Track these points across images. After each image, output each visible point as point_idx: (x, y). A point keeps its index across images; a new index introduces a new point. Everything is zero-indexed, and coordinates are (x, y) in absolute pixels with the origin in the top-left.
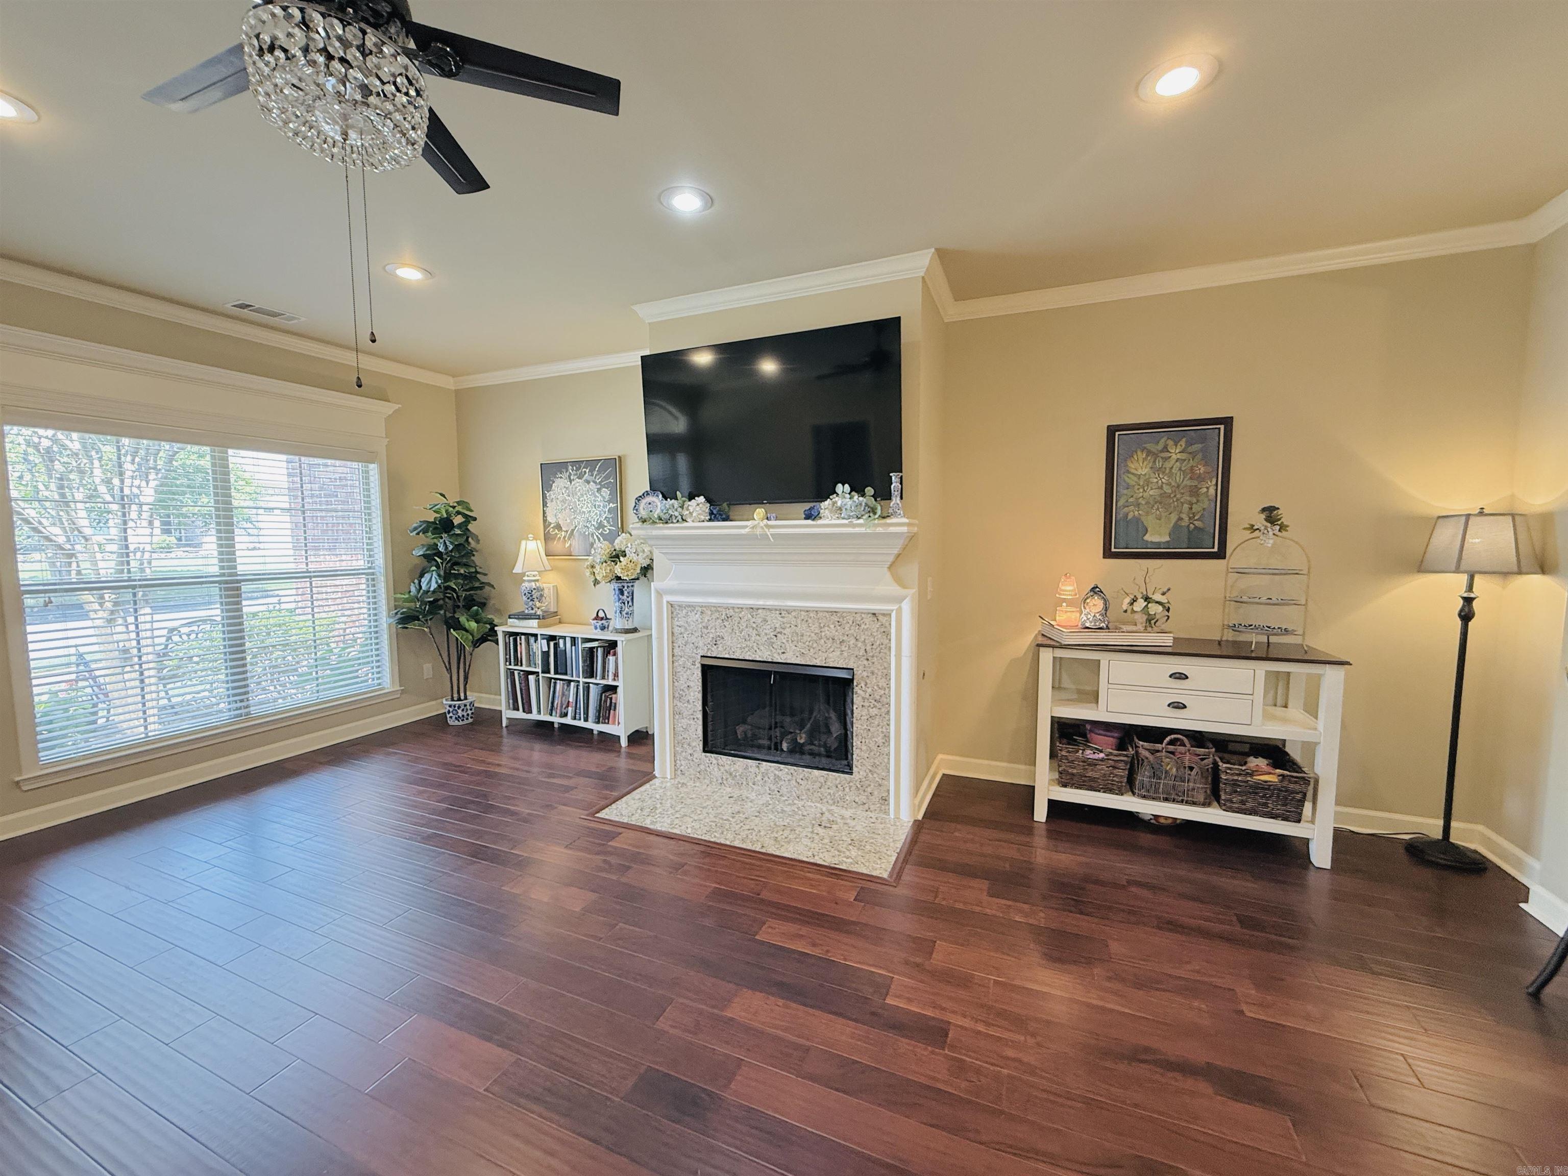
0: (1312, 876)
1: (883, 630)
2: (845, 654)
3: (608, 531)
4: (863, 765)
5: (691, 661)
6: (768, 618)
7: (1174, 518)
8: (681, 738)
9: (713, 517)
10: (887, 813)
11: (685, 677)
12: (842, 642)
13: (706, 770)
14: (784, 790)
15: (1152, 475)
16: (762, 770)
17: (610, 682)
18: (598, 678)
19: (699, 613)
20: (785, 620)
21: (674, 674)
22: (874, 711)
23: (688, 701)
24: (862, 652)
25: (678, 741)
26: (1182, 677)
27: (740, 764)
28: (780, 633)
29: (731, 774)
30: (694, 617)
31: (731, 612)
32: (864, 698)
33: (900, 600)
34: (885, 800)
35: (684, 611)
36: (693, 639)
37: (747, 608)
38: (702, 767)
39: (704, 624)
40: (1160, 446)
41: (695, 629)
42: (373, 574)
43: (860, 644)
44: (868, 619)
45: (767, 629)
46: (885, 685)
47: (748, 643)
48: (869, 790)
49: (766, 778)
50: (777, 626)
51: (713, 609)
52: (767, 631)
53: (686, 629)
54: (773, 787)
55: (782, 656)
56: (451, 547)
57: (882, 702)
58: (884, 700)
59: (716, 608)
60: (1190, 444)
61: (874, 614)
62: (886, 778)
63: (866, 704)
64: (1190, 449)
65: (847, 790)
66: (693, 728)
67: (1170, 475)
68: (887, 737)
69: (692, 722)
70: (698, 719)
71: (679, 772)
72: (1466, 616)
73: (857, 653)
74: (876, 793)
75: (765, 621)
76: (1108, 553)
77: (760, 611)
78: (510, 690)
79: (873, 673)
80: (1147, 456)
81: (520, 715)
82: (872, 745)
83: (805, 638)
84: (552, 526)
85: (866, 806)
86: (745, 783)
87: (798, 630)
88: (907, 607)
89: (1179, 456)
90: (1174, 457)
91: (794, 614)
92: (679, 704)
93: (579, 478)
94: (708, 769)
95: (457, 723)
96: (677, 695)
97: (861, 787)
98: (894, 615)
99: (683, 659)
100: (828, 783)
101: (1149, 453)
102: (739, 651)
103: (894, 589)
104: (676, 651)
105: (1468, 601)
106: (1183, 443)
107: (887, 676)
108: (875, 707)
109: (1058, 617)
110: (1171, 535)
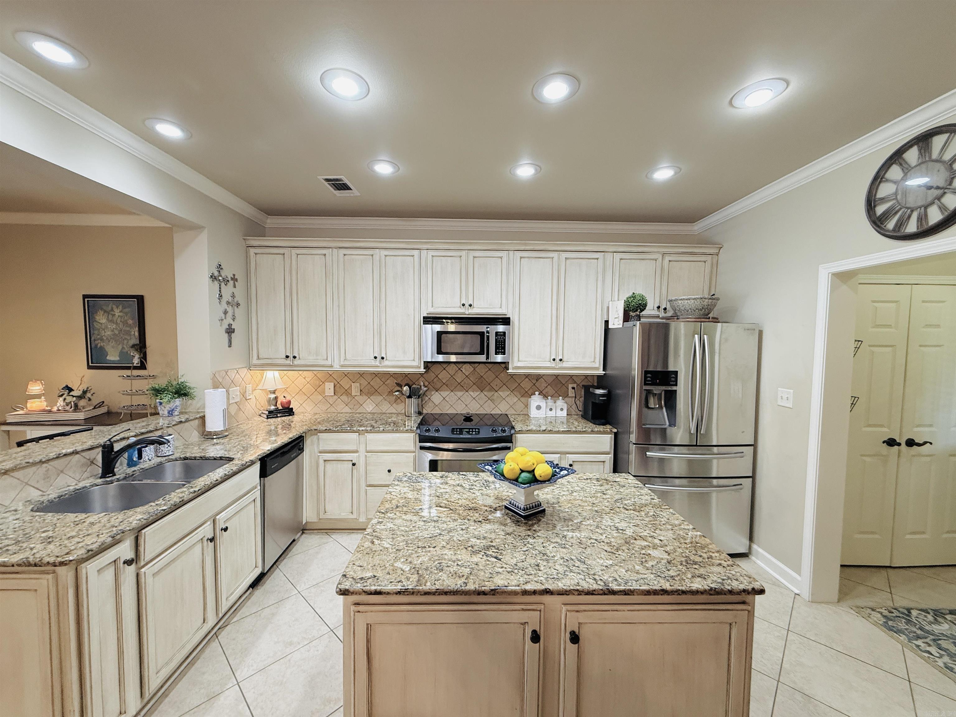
7: (120, 347)
15: (108, 324)
40: (110, 308)
60: (124, 308)
64: (124, 311)
67: (117, 323)
76: (89, 366)
80: (104, 312)
89: (119, 314)
90: (117, 314)
101: (105, 311)
106: (121, 307)
109: (29, 405)
110: (120, 356)
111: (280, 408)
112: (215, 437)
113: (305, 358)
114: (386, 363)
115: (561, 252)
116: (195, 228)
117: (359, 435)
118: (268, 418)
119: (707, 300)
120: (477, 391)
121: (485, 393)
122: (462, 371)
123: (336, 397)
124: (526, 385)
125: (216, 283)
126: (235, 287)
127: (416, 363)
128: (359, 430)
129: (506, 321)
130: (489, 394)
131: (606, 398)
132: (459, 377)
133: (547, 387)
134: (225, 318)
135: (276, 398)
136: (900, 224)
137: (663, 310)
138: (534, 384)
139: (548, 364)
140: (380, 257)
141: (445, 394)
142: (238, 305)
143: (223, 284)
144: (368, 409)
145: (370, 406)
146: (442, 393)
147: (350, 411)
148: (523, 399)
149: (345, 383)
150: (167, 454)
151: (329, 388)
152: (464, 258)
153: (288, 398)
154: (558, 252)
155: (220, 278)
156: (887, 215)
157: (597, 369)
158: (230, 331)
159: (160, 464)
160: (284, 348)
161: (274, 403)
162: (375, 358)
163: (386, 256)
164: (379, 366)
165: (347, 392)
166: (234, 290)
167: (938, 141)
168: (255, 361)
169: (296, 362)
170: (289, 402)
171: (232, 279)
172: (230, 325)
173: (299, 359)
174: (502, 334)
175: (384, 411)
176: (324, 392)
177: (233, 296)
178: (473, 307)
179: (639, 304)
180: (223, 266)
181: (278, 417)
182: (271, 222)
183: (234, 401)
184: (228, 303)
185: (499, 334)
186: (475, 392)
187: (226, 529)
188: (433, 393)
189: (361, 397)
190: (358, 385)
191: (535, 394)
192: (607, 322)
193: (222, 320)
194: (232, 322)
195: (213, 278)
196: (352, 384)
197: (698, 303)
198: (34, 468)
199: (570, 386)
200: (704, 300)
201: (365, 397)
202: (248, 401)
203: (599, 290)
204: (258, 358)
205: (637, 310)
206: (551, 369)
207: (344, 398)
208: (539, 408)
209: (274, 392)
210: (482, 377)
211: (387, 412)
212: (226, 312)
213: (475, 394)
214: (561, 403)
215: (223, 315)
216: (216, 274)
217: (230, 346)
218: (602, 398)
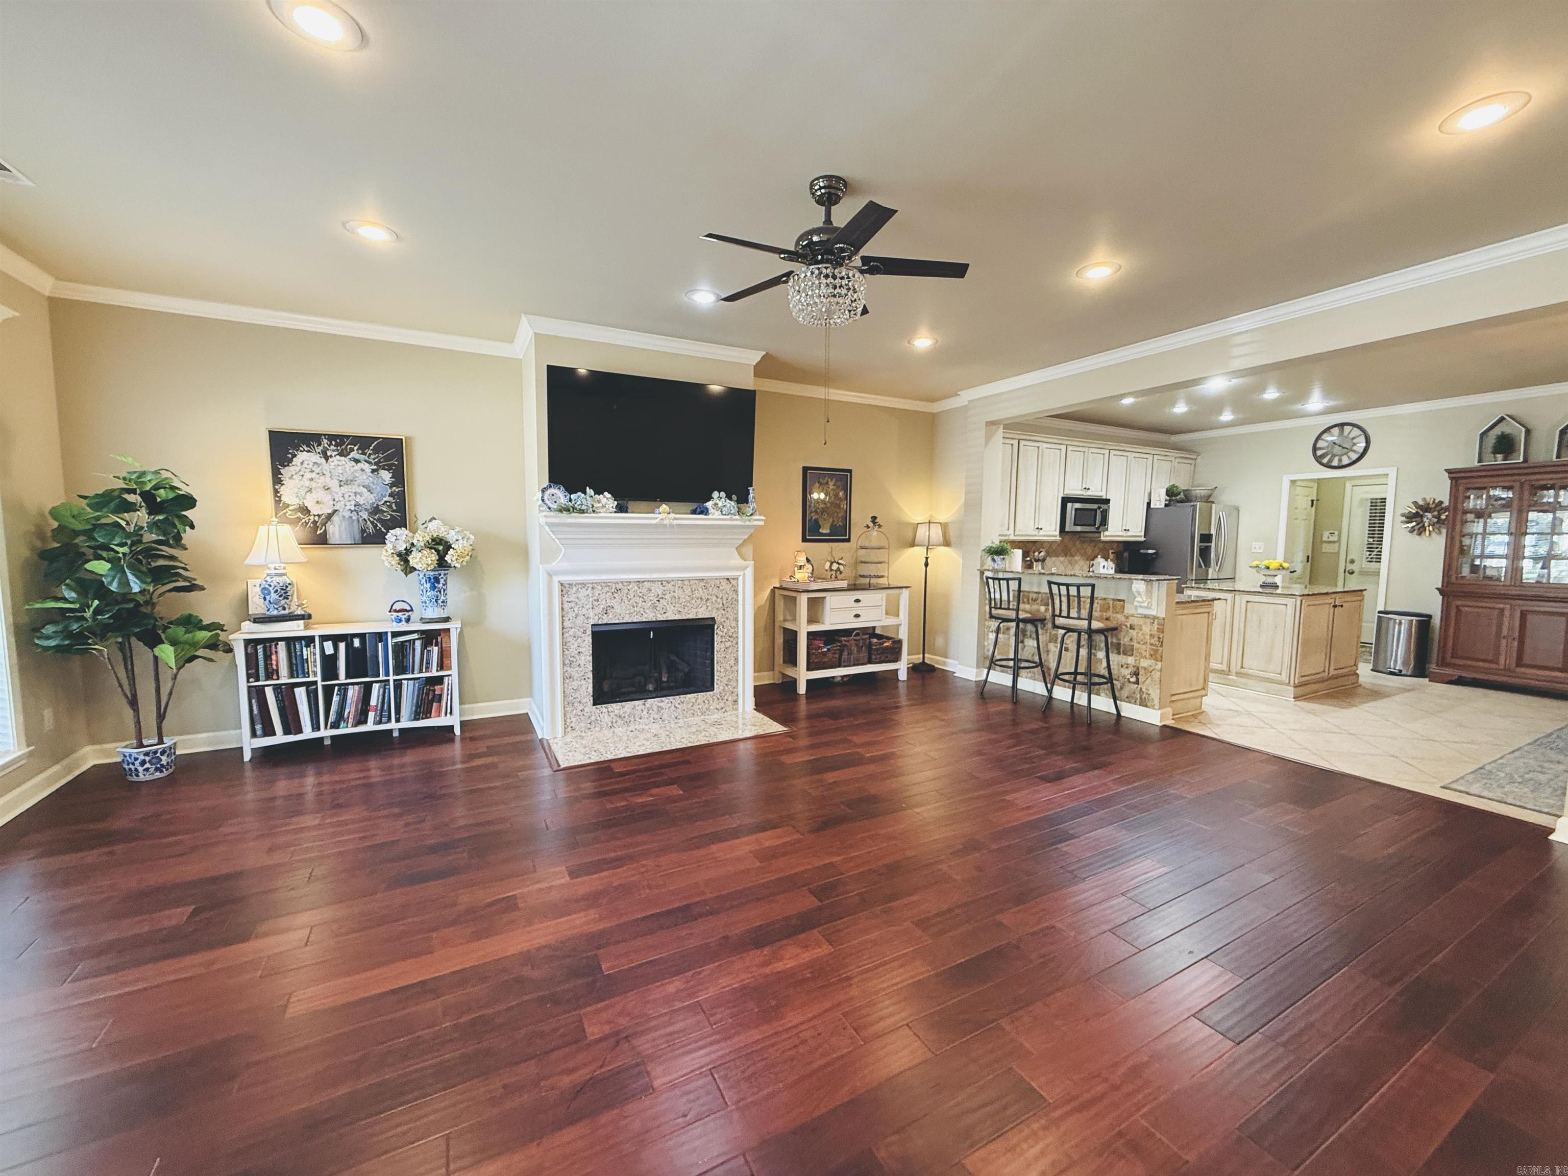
0: (900, 684)
1: (733, 589)
2: (710, 608)
3: (389, 517)
4: (721, 682)
5: (582, 630)
6: (652, 588)
7: (831, 520)
8: (571, 698)
9: (621, 509)
10: (737, 710)
11: (576, 644)
12: (708, 600)
13: (597, 720)
14: (665, 716)
16: (647, 705)
17: (434, 673)
18: (415, 672)
19: (590, 589)
20: (665, 588)
21: (564, 644)
22: (728, 644)
23: (579, 665)
24: (721, 605)
25: (568, 702)
26: (857, 601)
27: (629, 706)
28: (662, 598)
29: (620, 717)
30: (583, 593)
31: (620, 586)
32: (722, 637)
33: (746, 568)
34: (736, 701)
35: (575, 589)
36: (584, 611)
37: (634, 582)
38: (593, 718)
39: (595, 598)
40: (825, 481)
41: (586, 602)
43: (719, 600)
44: (724, 582)
45: (652, 596)
46: (735, 625)
47: (636, 609)
48: (726, 698)
49: (651, 711)
50: (660, 593)
51: (603, 584)
52: (651, 598)
53: (576, 604)
54: (656, 716)
55: (665, 616)
57: (733, 637)
58: (735, 635)
59: (606, 584)
60: (837, 481)
61: (728, 579)
62: (736, 687)
63: (724, 640)
64: (837, 484)
65: (711, 702)
66: (584, 687)
68: (736, 660)
69: (583, 682)
70: (589, 678)
71: (569, 729)
72: (926, 565)
73: (717, 606)
74: (730, 698)
75: (650, 590)
76: (804, 540)
77: (645, 583)
78: (256, 711)
79: (727, 618)
81: (278, 739)
82: (728, 667)
83: (681, 600)
84: (291, 508)
85: (724, 710)
86: (632, 720)
87: (676, 595)
88: (749, 572)
89: (832, 487)
91: (672, 583)
92: (569, 669)
93: (341, 454)
94: (598, 718)
96: (567, 662)
97: (721, 698)
98: (741, 579)
99: (573, 630)
100: (698, 701)
102: (627, 616)
103: (739, 562)
104: (566, 624)
105: (927, 558)
106: (834, 480)
107: (736, 620)
108: (729, 640)
109: (796, 575)
110: (830, 529)
114: (1042, 533)
115: (1132, 453)
127: (1056, 533)
129: (1107, 501)
131: (1155, 556)
136: (1330, 461)
139: (1121, 534)
140: (1043, 449)
152: (1086, 453)
156: (1323, 456)
157: (1141, 536)
162: (1037, 528)
163: (1046, 448)
164: (1037, 536)
167: (1347, 429)
174: (1105, 511)
178: (1089, 491)
179: (1178, 492)
185: (1103, 511)
192: (1149, 504)
199: (1111, 551)
200: (1209, 490)
203: (1146, 481)
205: (1176, 496)
206: (1122, 536)
213: (1062, 559)
218: (1153, 556)
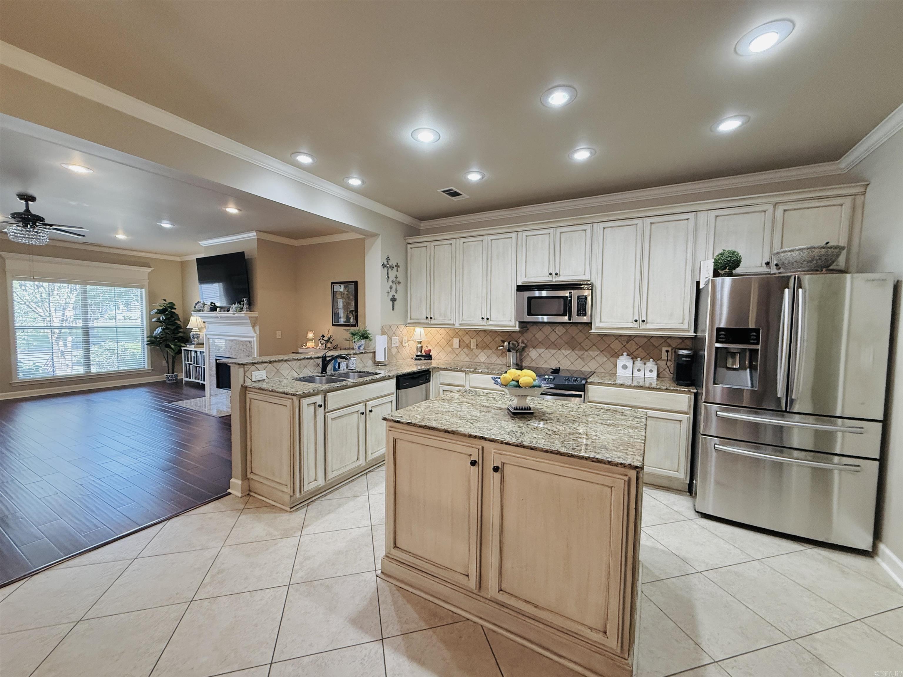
1: (251, 347)
2: (244, 355)
5: (213, 360)
7: (346, 313)
8: (212, 383)
9: (212, 310)
12: (243, 351)
20: (232, 344)
23: (213, 371)
24: (247, 354)
25: (211, 385)
27: (224, 391)
29: (222, 395)
33: (254, 337)
36: (214, 350)
42: (143, 327)
43: (247, 351)
44: (248, 343)
47: (225, 351)
52: (228, 347)
55: (232, 355)
56: (164, 318)
60: (349, 289)
66: (214, 380)
70: (215, 377)
71: (211, 396)
76: (333, 324)
77: (227, 341)
81: (188, 379)
87: (235, 347)
88: (256, 340)
89: (347, 293)
94: (217, 393)
95: (169, 382)
98: (253, 342)
101: (340, 292)
102: (223, 354)
103: (253, 334)
109: (308, 344)
110: (345, 318)
111: (424, 354)
112: (380, 364)
113: (438, 319)
114: (490, 323)
115: (645, 218)
116: (374, 235)
117: (466, 374)
118: (415, 360)
119: (817, 250)
120: (568, 350)
121: (576, 352)
122: (555, 332)
123: (460, 349)
124: (616, 345)
125: (386, 269)
126: (397, 271)
127: (512, 323)
128: (465, 370)
129: (589, 286)
130: (580, 353)
131: (690, 359)
132: (553, 337)
133: (638, 349)
134: (391, 291)
135: (421, 347)
137: (775, 267)
138: (624, 346)
140: (488, 241)
141: (540, 351)
142: (399, 283)
143: (390, 269)
144: (481, 360)
145: (483, 358)
146: (538, 350)
147: (469, 360)
148: (612, 359)
149: (466, 339)
150: (352, 368)
151: (456, 341)
152: (552, 235)
153: (429, 348)
154: (643, 218)
155: (388, 266)
157: (687, 330)
158: (393, 300)
159: (348, 373)
160: (425, 311)
161: (420, 350)
162: (483, 318)
163: (492, 240)
164: (485, 325)
165: (468, 346)
166: (397, 273)
168: (409, 321)
169: (432, 321)
170: (430, 351)
171: (396, 266)
172: (394, 296)
173: (434, 319)
174: (584, 297)
175: (493, 362)
176: (452, 345)
177: (396, 277)
178: (560, 276)
179: (728, 261)
180: (390, 258)
181: (421, 360)
182: (424, 225)
183: (394, 346)
184: (393, 282)
185: (581, 297)
186: (567, 351)
187: (371, 411)
188: (531, 349)
189: (476, 350)
190: (475, 340)
191: (622, 355)
192: (698, 283)
193: (389, 292)
194: (395, 294)
195: (384, 266)
196: (471, 340)
197: (805, 254)
198: (295, 362)
200: (813, 250)
201: (480, 351)
202: (405, 347)
203: (690, 251)
204: (411, 319)
205: (726, 268)
206: (634, 329)
207: (465, 350)
208: (625, 367)
209: (420, 343)
210: (573, 337)
211: (495, 363)
212: (391, 288)
214: (651, 364)
215: (389, 289)
216: (386, 263)
217: (393, 309)
218: (685, 359)
